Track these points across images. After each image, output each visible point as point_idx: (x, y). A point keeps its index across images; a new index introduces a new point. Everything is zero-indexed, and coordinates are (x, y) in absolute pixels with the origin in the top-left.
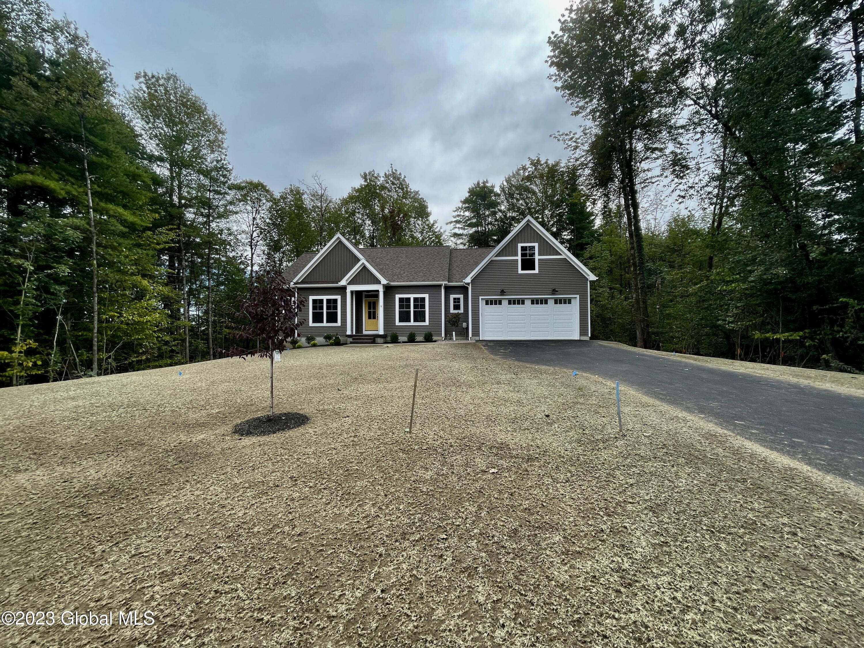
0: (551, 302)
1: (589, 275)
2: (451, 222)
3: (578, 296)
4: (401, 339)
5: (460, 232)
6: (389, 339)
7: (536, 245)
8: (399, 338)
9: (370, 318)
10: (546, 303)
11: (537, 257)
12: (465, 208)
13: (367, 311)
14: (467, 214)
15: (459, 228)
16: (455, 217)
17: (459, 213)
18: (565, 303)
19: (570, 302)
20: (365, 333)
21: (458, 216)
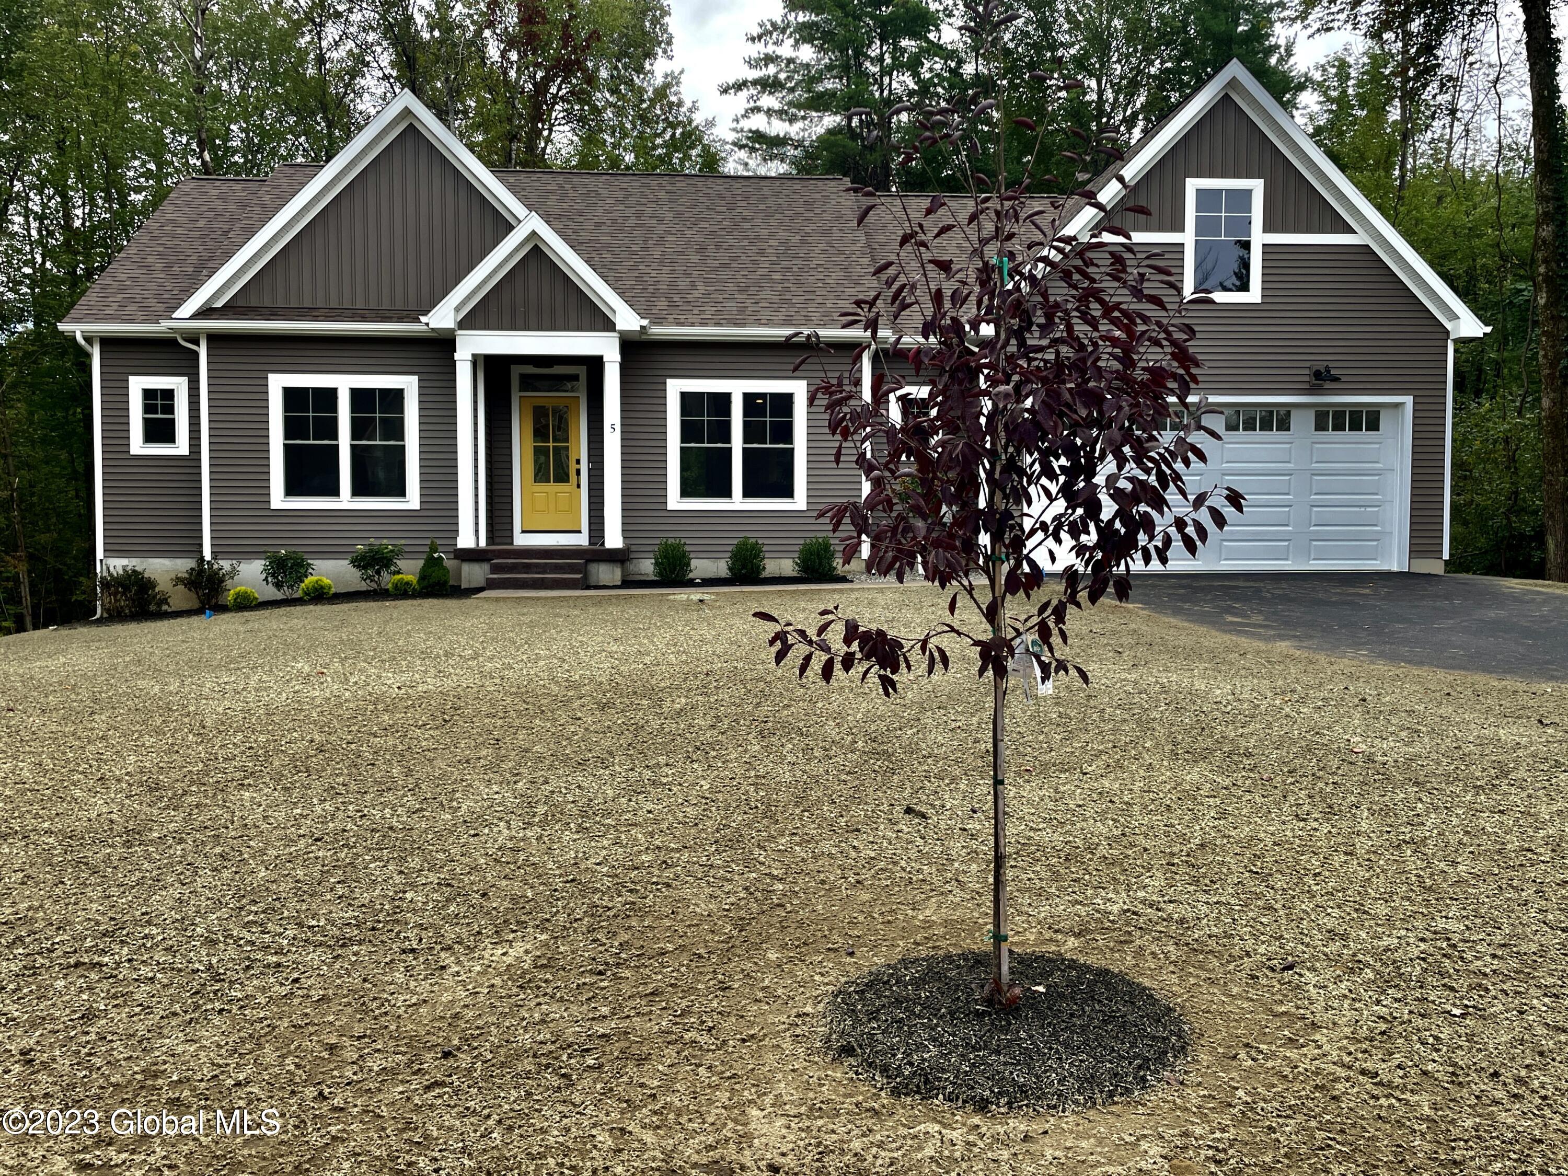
0: (1302, 422)
1: (1454, 317)
2: (740, 86)
3: (1408, 400)
4: (701, 567)
5: (778, 128)
6: (647, 567)
7: (1257, 186)
8: (694, 563)
9: (541, 475)
10: (1284, 426)
11: (1259, 238)
12: (801, 27)
13: (530, 444)
14: (807, 53)
15: (769, 112)
16: (753, 63)
17: (770, 49)
18: (1355, 426)
19: (1374, 426)
20: (521, 540)
21: (769, 59)
